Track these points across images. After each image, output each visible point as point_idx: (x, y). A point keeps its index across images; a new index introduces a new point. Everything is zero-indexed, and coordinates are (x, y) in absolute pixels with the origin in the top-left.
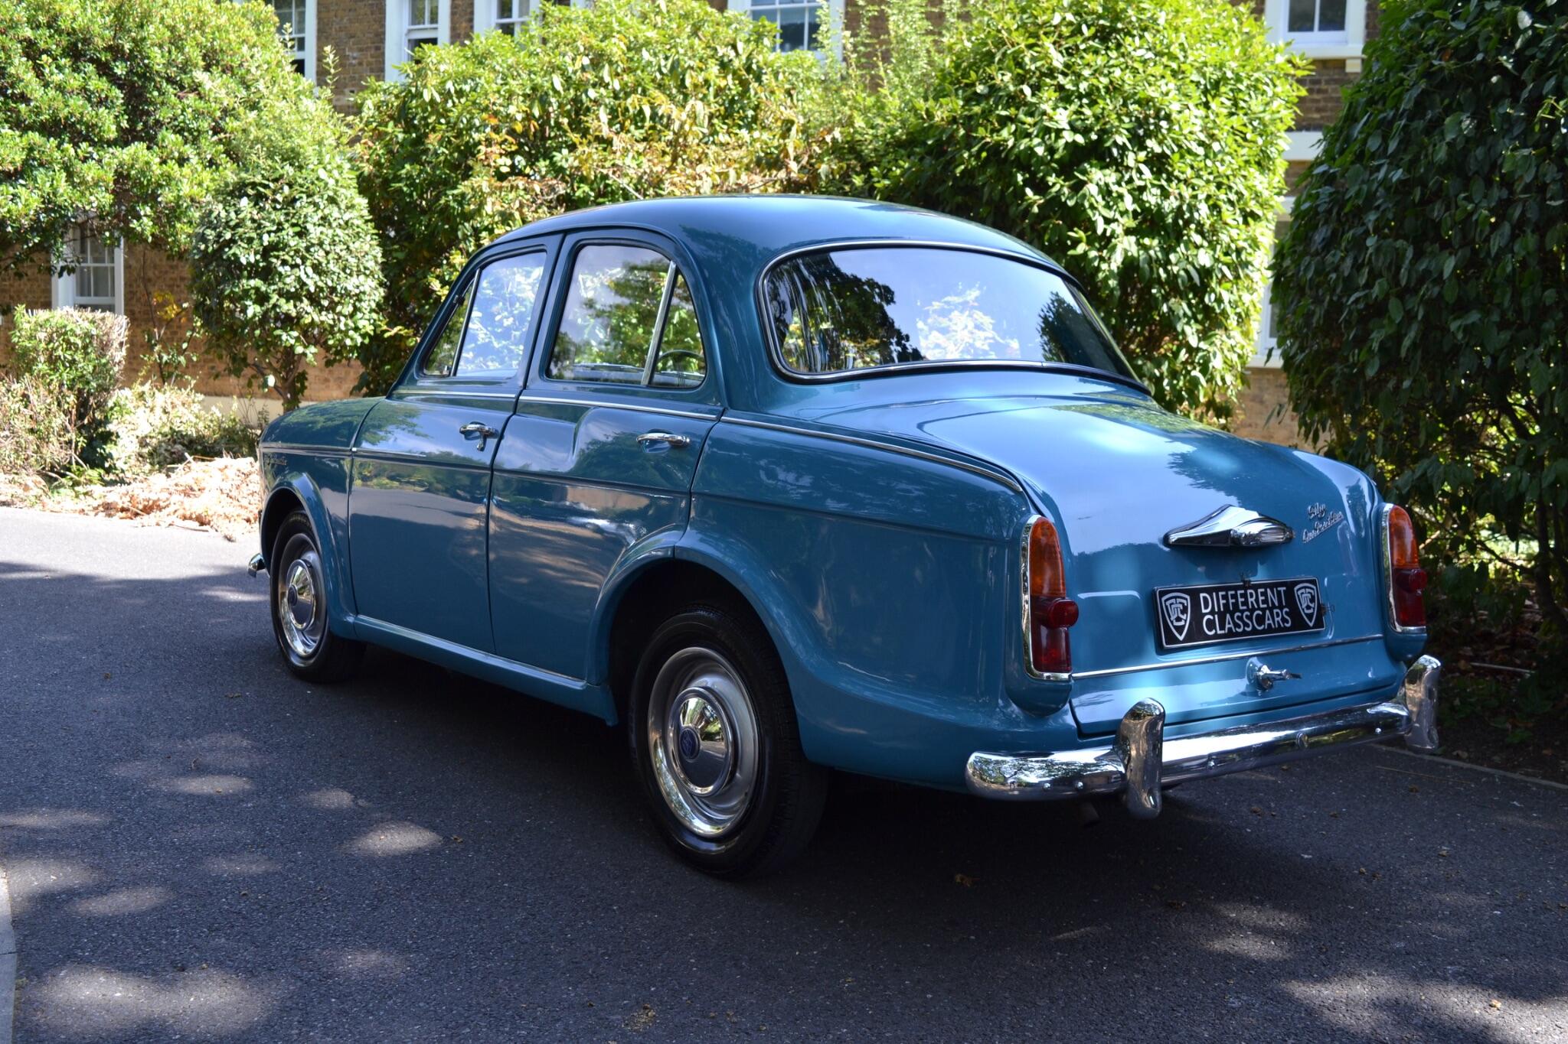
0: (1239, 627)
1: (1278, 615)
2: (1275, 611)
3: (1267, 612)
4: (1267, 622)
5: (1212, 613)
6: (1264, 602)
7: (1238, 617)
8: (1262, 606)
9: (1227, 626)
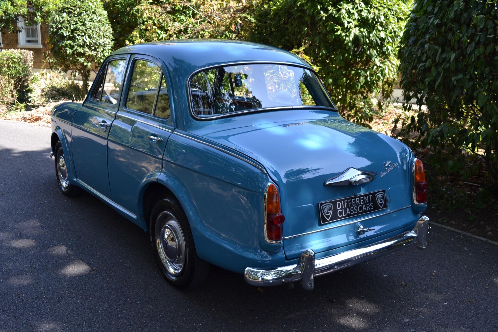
0: (352, 212)
1: (368, 206)
2: (367, 204)
3: (364, 205)
4: (364, 209)
5: (342, 209)
6: (362, 202)
7: (352, 209)
8: (362, 203)
9: (347, 213)
